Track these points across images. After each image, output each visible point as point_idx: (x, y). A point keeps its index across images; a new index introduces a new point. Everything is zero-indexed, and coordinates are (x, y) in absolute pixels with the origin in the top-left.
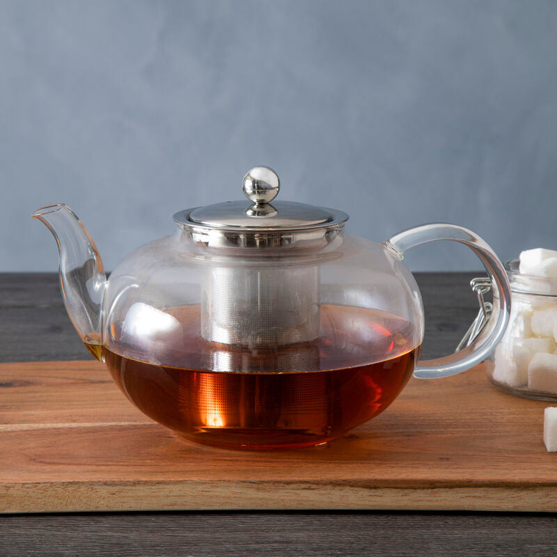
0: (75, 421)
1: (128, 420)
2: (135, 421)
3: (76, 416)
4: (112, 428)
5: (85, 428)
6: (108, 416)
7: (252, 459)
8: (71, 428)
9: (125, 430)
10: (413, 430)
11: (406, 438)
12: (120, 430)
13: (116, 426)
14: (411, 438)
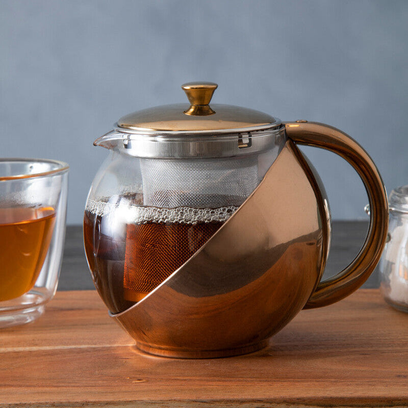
0: (36, 345)
1: (88, 344)
2: (95, 344)
3: (38, 340)
4: (71, 351)
5: (44, 351)
6: (70, 339)
7: (205, 378)
8: (31, 352)
9: (83, 352)
10: (370, 349)
11: (362, 356)
12: (78, 353)
13: (75, 349)
14: (367, 356)
